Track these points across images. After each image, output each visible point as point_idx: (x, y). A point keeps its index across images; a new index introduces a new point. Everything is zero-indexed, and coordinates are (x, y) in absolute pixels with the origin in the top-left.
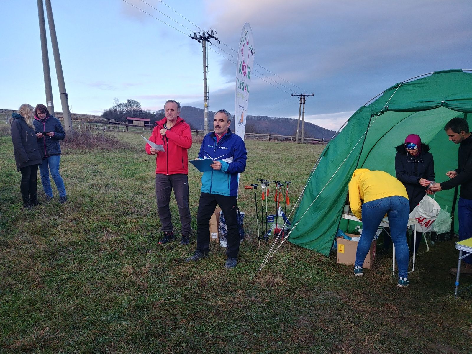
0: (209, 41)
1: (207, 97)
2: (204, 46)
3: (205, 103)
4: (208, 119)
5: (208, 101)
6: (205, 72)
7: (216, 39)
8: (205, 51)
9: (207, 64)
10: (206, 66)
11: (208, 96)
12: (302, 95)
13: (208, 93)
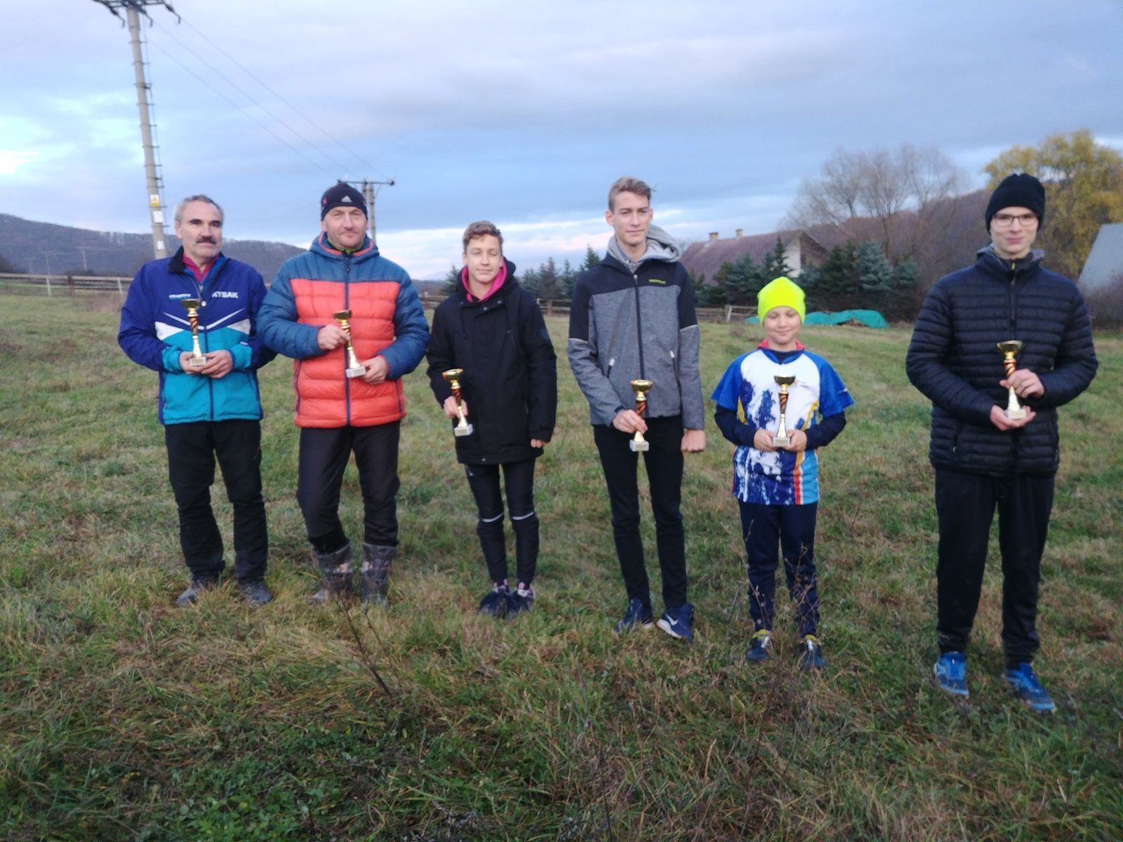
0: (144, 12)
1: (156, 179)
2: (135, 27)
3: (152, 197)
4: (166, 244)
5: (160, 190)
6: (144, 105)
7: (170, 9)
8: (137, 42)
9: (147, 81)
10: (145, 88)
11: (158, 176)
12: (366, 183)
13: (157, 168)
